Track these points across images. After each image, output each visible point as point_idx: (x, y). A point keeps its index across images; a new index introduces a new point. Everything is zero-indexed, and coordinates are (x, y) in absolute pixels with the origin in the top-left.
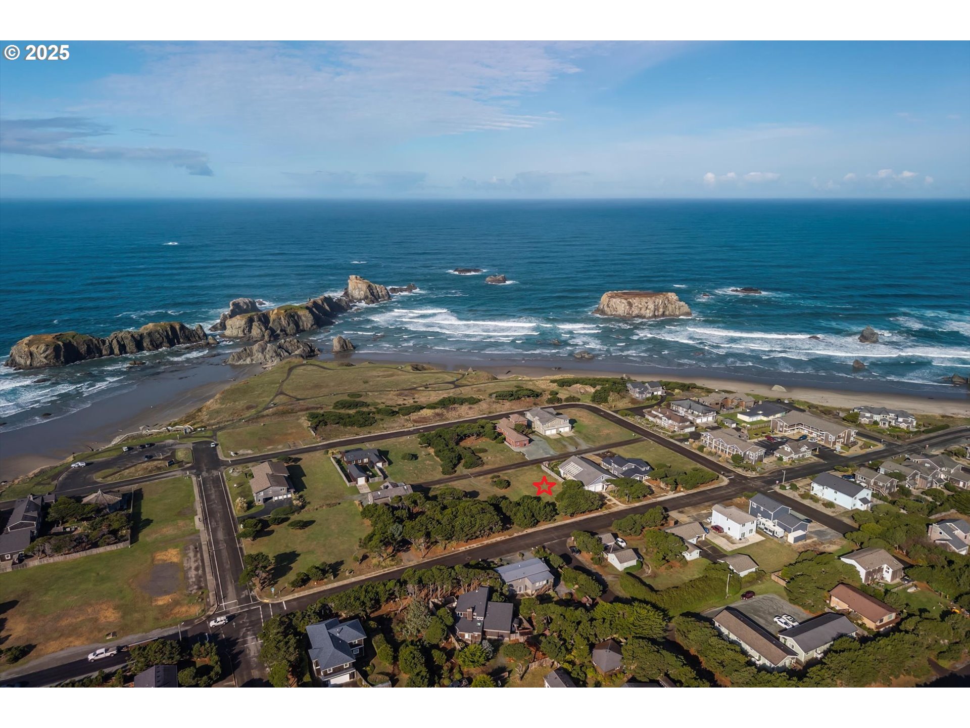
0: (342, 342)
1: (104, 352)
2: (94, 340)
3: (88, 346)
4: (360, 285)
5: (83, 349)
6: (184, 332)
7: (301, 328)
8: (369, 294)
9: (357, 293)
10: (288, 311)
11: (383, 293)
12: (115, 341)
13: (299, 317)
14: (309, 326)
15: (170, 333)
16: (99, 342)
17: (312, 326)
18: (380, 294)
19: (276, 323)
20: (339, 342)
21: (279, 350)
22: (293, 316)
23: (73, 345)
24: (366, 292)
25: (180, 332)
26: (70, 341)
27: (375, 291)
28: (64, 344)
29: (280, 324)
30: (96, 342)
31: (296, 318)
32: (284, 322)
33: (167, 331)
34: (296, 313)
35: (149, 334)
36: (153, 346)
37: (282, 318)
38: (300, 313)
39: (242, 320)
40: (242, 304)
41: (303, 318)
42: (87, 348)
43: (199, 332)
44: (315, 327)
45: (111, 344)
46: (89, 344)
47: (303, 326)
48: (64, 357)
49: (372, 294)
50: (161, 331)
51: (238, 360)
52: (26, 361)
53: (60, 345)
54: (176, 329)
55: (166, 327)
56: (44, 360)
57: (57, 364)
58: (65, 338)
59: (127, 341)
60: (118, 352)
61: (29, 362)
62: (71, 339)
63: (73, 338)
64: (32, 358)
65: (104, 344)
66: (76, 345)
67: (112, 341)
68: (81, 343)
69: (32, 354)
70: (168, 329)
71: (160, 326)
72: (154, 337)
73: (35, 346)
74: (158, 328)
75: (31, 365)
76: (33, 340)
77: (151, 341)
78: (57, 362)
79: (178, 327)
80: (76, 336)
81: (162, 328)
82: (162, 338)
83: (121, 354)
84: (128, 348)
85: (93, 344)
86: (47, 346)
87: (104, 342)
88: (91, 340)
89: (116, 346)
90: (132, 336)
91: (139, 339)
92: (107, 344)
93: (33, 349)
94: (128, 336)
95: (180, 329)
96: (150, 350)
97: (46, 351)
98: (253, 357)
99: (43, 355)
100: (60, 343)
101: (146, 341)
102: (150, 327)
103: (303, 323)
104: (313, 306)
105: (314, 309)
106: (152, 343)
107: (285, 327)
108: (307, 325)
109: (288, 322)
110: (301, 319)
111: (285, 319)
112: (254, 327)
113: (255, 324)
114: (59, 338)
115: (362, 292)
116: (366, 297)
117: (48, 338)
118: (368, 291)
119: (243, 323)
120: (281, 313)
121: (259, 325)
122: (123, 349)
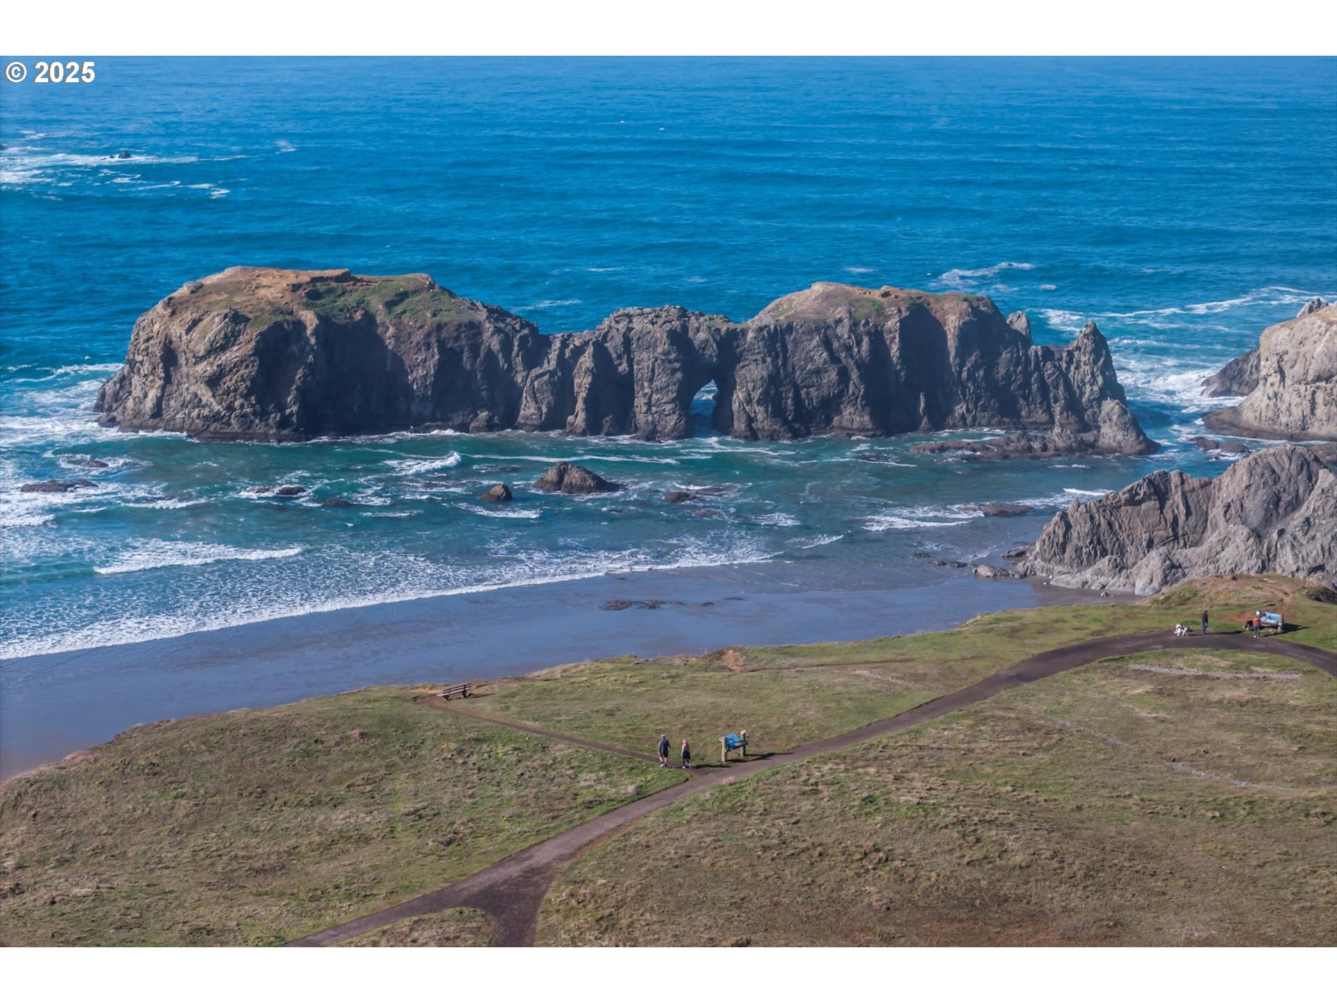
1: (528, 409)
2: (489, 327)
3: (450, 358)
5: (422, 368)
6: (989, 361)
12: (586, 361)
15: (895, 350)
16: (506, 346)
23: (380, 340)
25: (962, 353)
26: (369, 318)
28: (324, 319)
30: (495, 344)
33: (877, 337)
36: (778, 412)
42: (441, 367)
43: (1083, 371)
45: (566, 366)
48: (304, 396)
50: (843, 331)
51: (1088, 560)
52: (146, 392)
53: (300, 325)
54: (937, 328)
55: (880, 311)
56: (206, 395)
57: (259, 427)
58: (351, 299)
59: (644, 360)
60: (579, 418)
61: (153, 394)
62: (377, 305)
63: (390, 305)
64: (168, 380)
65: (533, 360)
66: (390, 343)
67: (579, 351)
68: (418, 337)
69: (170, 357)
70: (892, 324)
71: (852, 304)
72: (797, 359)
73: (188, 316)
74: (841, 312)
75: (157, 412)
76: (218, 288)
77: (773, 381)
78: (263, 415)
79: (952, 323)
80: (403, 296)
81: (860, 313)
82: (844, 375)
83: (593, 427)
84: (640, 402)
85: (475, 349)
86: (237, 319)
87: (536, 347)
88: (474, 329)
89: (582, 382)
90: (679, 338)
91: (712, 351)
92: (551, 362)
93: (177, 329)
94: (660, 333)
95: (964, 334)
96: (752, 436)
97: (223, 348)
98: (1182, 554)
99: (205, 368)
100: (309, 318)
101: (751, 374)
102: (806, 302)
106: (773, 391)
114: (314, 293)
117: (274, 287)
122: (613, 402)
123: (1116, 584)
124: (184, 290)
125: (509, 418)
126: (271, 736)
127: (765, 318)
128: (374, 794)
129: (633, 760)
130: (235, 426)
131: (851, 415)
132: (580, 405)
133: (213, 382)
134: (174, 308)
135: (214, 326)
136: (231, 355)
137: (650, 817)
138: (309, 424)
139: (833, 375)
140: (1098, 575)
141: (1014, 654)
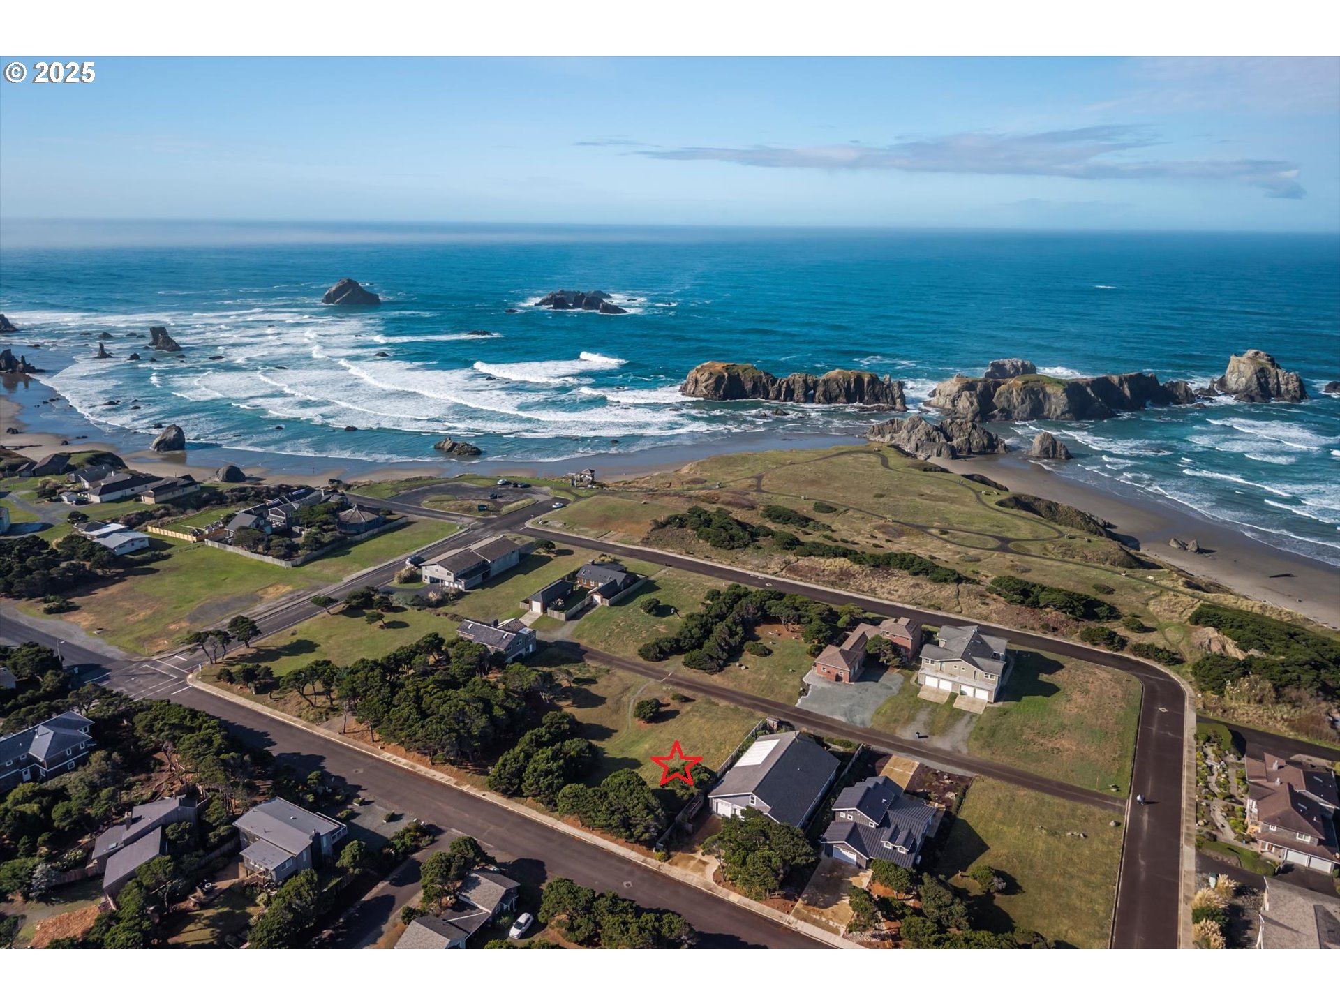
0: (1047, 443)
1: (771, 395)
2: (764, 377)
3: (755, 384)
5: (749, 386)
6: (874, 388)
7: (1045, 413)
8: (1254, 385)
9: (1234, 380)
10: (1030, 384)
11: (1290, 387)
12: (785, 385)
13: (1047, 397)
14: (1059, 412)
15: (852, 385)
16: (767, 381)
17: (1063, 413)
18: (1282, 388)
19: (1003, 399)
20: (1042, 442)
22: (1036, 394)
23: (741, 379)
24: (1250, 380)
25: (868, 386)
26: (738, 374)
27: (1272, 381)
28: (729, 375)
29: (1009, 401)
30: (765, 381)
31: (1041, 396)
32: (1016, 399)
33: (849, 383)
34: (1043, 389)
35: (826, 382)
36: (825, 398)
37: (1015, 393)
38: (1050, 389)
39: (955, 385)
41: (1053, 400)
42: (753, 385)
43: (896, 391)
44: (1067, 416)
45: (780, 386)
46: (757, 381)
47: (1049, 410)
48: (724, 391)
49: (1263, 385)
50: (841, 380)
51: (876, 435)
52: (691, 388)
53: (724, 376)
54: (863, 381)
55: (850, 376)
56: (704, 390)
57: (715, 397)
58: (735, 370)
59: (797, 386)
60: (782, 397)
61: (693, 390)
62: (740, 372)
63: (743, 372)
64: (696, 387)
65: (773, 385)
66: (743, 380)
67: (783, 383)
68: (748, 379)
69: (696, 381)
70: (853, 379)
71: (844, 374)
72: (830, 386)
73: (701, 372)
74: (841, 376)
75: (694, 394)
76: (707, 367)
77: (825, 391)
78: (716, 395)
79: (866, 380)
80: (746, 370)
81: (845, 377)
82: (841, 390)
83: (785, 400)
84: (795, 395)
85: (761, 382)
86: (711, 374)
87: (774, 382)
88: (761, 377)
89: (783, 390)
90: (805, 381)
91: (812, 385)
92: (777, 385)
93: (698, 376)
94: (801, 380)
95: (869, 382)
96: (819, 402)
97: (708, 380)
98: (895, 435)
99: (704, 384)
100: (726, 374)
101: (820, 389)
102: (834, 373)
103: (1050, 407)
104: (1088, 384)
105: (1089, 389)
106: (825, 393)
107: (1015, 408)
108: (1056, 410)
109: (1022, 399)
110: (1049, 399)
111: (1019, 395)
112: (963, 397)
113: (967, 393)
114: (727, 369)
115: (1244, 380)
116: (1247, 388)
117: (719, 366)
118: (1255, 379)
119: (956, 389)
120: (1017, 385)
121: (971, 396)
122: (790, 394)
123: (881, 440)
124: (700, 366)
125: (767, 397)
127: (824, 377)
128: (743, 466)
129: (776, 463)
130: (710, 397)
131: (841, 399)
132: (783, 395)
133: (706, 387)
134: (698, 371)
135: (706, 375)
136: (710, 382)
137: (777, 471)
138: (725, 397)
139: (838, 390)
140: (878, 438)
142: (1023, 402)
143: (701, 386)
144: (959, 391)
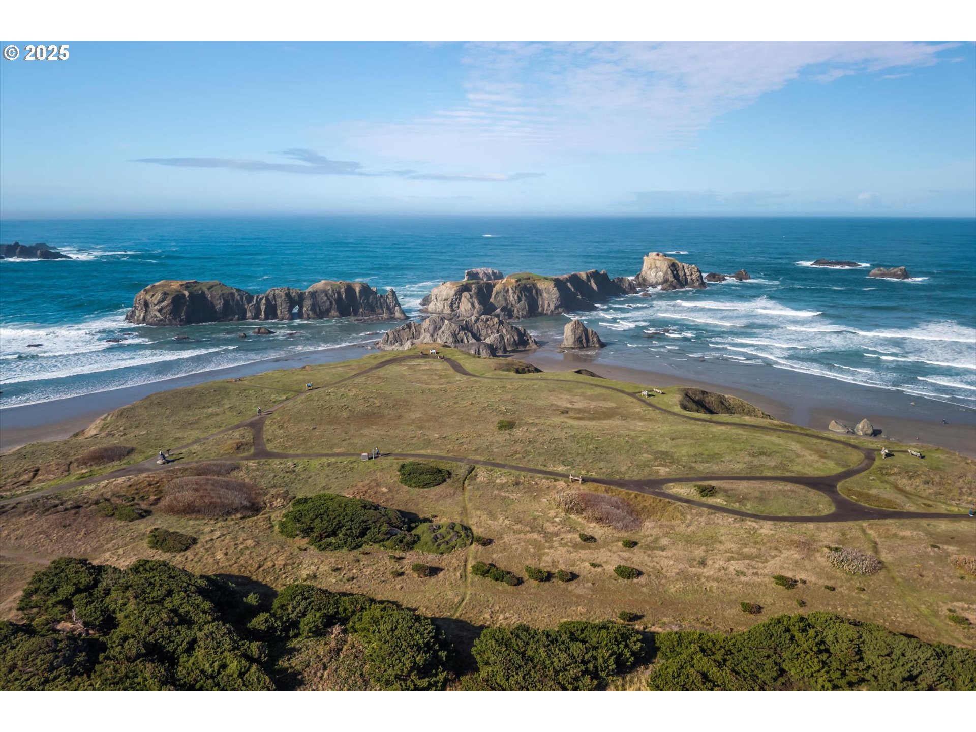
0: (579, 331)
1: (249, 314)
2: (236, 294)
3: (226, 303)
4: (658, 264)
5: (219, 305)
6: (367, 298)
7: (540, 309)
8: (670, 277)
9: (653, 275)
10: (523, 282)
11: (694, 277)
12: (264, 301)
13: (539, 292)
14: (552, 307)
15: (344, 296)
16: (242, 298)
17: (556, 308)
18: (689, 278)
19: (500, 298)
20: (574, 331)
21: (462, 334)
22: (529, 290)
23: (207, 298)
24: (666, 273)
25: (361, 297)
26: (203, 293)
27: (681, 273)
28: (190, 293)
29: (506, 300)
30: (238, 298)
31: (534, 291)
32: (512, 298)
33: (339, 293)
34: (534, 285)
35: (313, 294)
36: (315, 313)
37: (511, 291)
38: (541, 285)
39: (450, 288)
40: (481, 276)
41: (545, 295)
42: (224, 305)
43: (390, 299)
44: (560, 310)
45: (258, 303)
46: (228, 300)
47: (543, 306)
48: (186, 314)
49: (676, 276)
50: (330, 292)
51: (392, 344)
52: (140, 314)
53: (184, 295)
54: (354, 291)
55: (339, 287)
56: (158, 314)
57: (174, 322)
58: (198, 288)
59: (279, 301)
60: (263, 315)
61: (142, 315)
62: (205, 289)
63: (209, 289)
64: (146, 311)
65: (249, 302)
66: (210, 299)
67: (261, 299)
68: (217, 297)
69: (146, 305)
70: (343, 290)
71: (332, 285)
72: (319, 299)
73: (151, 294)
74: (329, 287)
75: (144, 320)
76: (159, 286)
77: (313, 305)
78: (175, 319)
79: (357, 289)
80: (212, 287)
81: (334, 287)
82: (331, 303)
83: (267, 318)
84: (279, 311)
85: (233, 300)
86: (165, 294)
87: (250, 299)
88: (233, 294)
89: (263, 307)
90: (288, 295)
91: (297, 298)
92: (254, 302)
93: (148, 297)
94: (283, 294)
95: (360, 292)
96: (308, 318)
97: (162, 302)
98: (415, 341)
99: (157, 307)
100: (186, 293)
101: (308, 303)
102: (320, 285)
103: (543, 303)
104: (567, 280)
105: (569, 284)
106: (313, 307)
107: (512, 306)
108: (549, 305)
109: (518, 296)
110: (541, 295)
111: (515, 293)
112: (463, 299)
113: (466, 294)
114: (187, 286)
115: (661, 274)
116: (666, 281)
117: (175, 285)
118: (670, 272)
119: (453, 292)
120: (511, 283)
121: (471, 297)
122: (271, 312)
123: (400, 349)
124: (149, 287)
125: (244, 317)
126: (190, 393)
127: (310, 289)
128: (219, 404)
129: (285, 390)
130: (167, 322)
131: (334, 313)
132: (263, 313)
133: (160, 311)
134: (147, 292)
135: (159, 296)
136: (165, 303)
137: (290, 403)
138: (188, 321)
139: (328, 303)
140: (396, 347)
141: (375, 363)
142: (520, 300)
143: (154, 311)
144: (456, 294)
